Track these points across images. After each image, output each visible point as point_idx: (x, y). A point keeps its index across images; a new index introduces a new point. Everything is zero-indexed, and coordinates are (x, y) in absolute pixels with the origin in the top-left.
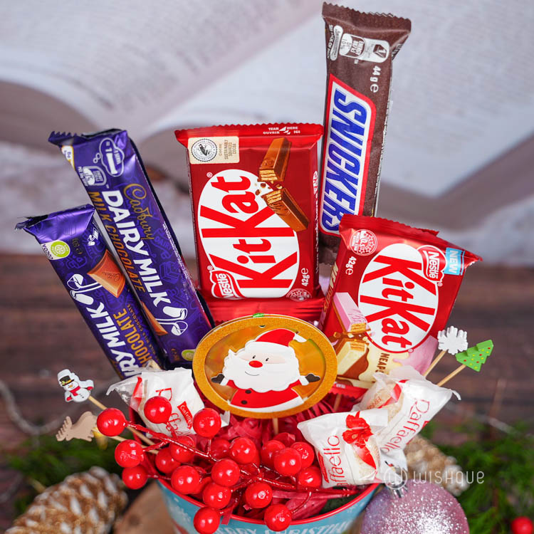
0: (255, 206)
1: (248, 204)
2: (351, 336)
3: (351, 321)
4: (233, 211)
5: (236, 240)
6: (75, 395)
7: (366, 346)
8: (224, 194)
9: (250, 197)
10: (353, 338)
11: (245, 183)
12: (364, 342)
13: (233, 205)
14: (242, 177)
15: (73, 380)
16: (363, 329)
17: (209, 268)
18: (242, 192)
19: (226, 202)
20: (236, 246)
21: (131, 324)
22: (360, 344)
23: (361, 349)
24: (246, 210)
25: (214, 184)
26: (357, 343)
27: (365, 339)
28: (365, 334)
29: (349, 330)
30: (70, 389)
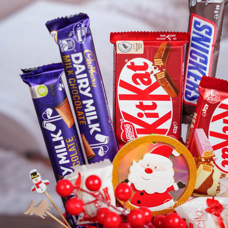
0: (150, 81)
1: (146, 80)
2: (203, 160)
3: (204, 149)
4: (137, 83)
5: (137, 102)
6: (38, 187)
7: (212, 167)
8: (133, 73)
9: (147, 75)
10: (204, 162)
11: (145, 67)
12: (211, 165)
13: (138, 80)
14: (144, 63)
15: (38, 176)
16: (210, 156)
17: (121, 120)
18: (143, 72)
19: (134, 78)
20: (137, 106)
21: (75, 148)
22: (209, 166)
23: (209, 170)
24: (144, 83)
25: (128, 67)
26: (207, 166)
27: (212, 162)
28: (212, 159)
29: (202, 156)
30: (36, 182)
